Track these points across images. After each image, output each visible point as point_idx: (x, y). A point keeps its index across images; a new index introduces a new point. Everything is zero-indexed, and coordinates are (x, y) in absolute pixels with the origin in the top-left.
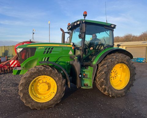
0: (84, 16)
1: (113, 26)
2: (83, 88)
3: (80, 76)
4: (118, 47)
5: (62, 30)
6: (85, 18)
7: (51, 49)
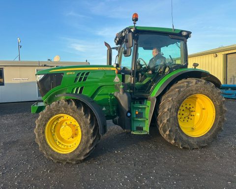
0: (133, 20)
1: (184, 34)
2: (134, 133)
3: (129, 114)
4: (195, 68)
5: (107, 44)
6: (134, 23)
7: (85, 74)
